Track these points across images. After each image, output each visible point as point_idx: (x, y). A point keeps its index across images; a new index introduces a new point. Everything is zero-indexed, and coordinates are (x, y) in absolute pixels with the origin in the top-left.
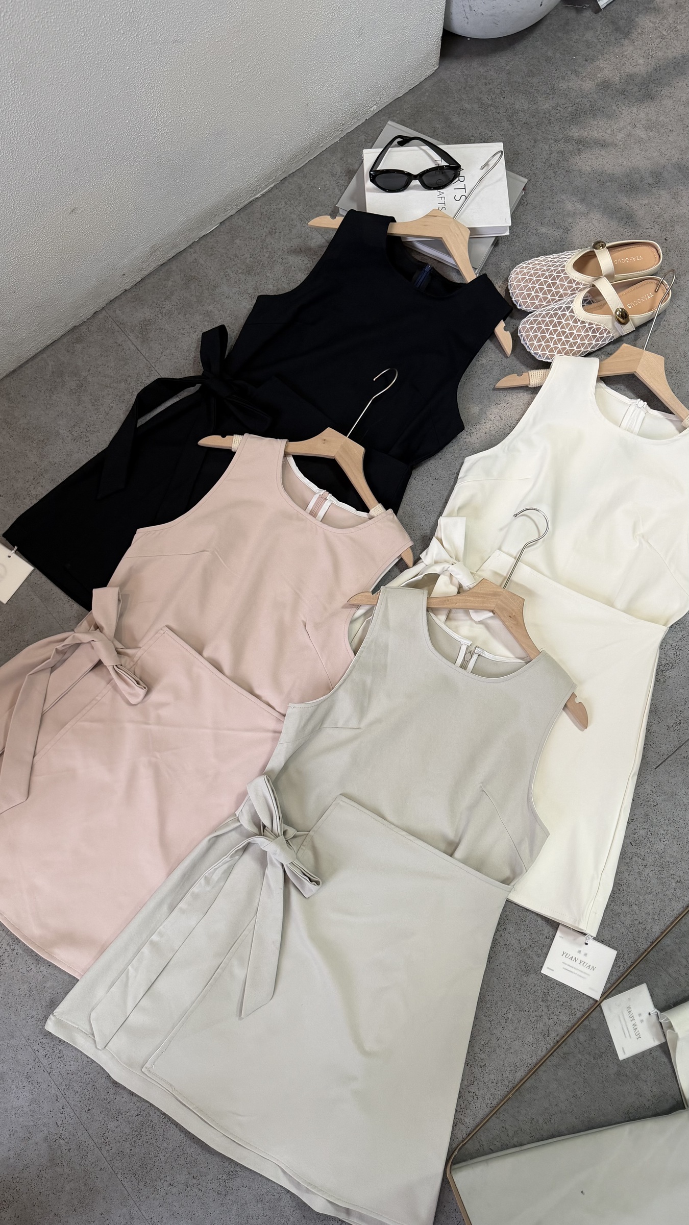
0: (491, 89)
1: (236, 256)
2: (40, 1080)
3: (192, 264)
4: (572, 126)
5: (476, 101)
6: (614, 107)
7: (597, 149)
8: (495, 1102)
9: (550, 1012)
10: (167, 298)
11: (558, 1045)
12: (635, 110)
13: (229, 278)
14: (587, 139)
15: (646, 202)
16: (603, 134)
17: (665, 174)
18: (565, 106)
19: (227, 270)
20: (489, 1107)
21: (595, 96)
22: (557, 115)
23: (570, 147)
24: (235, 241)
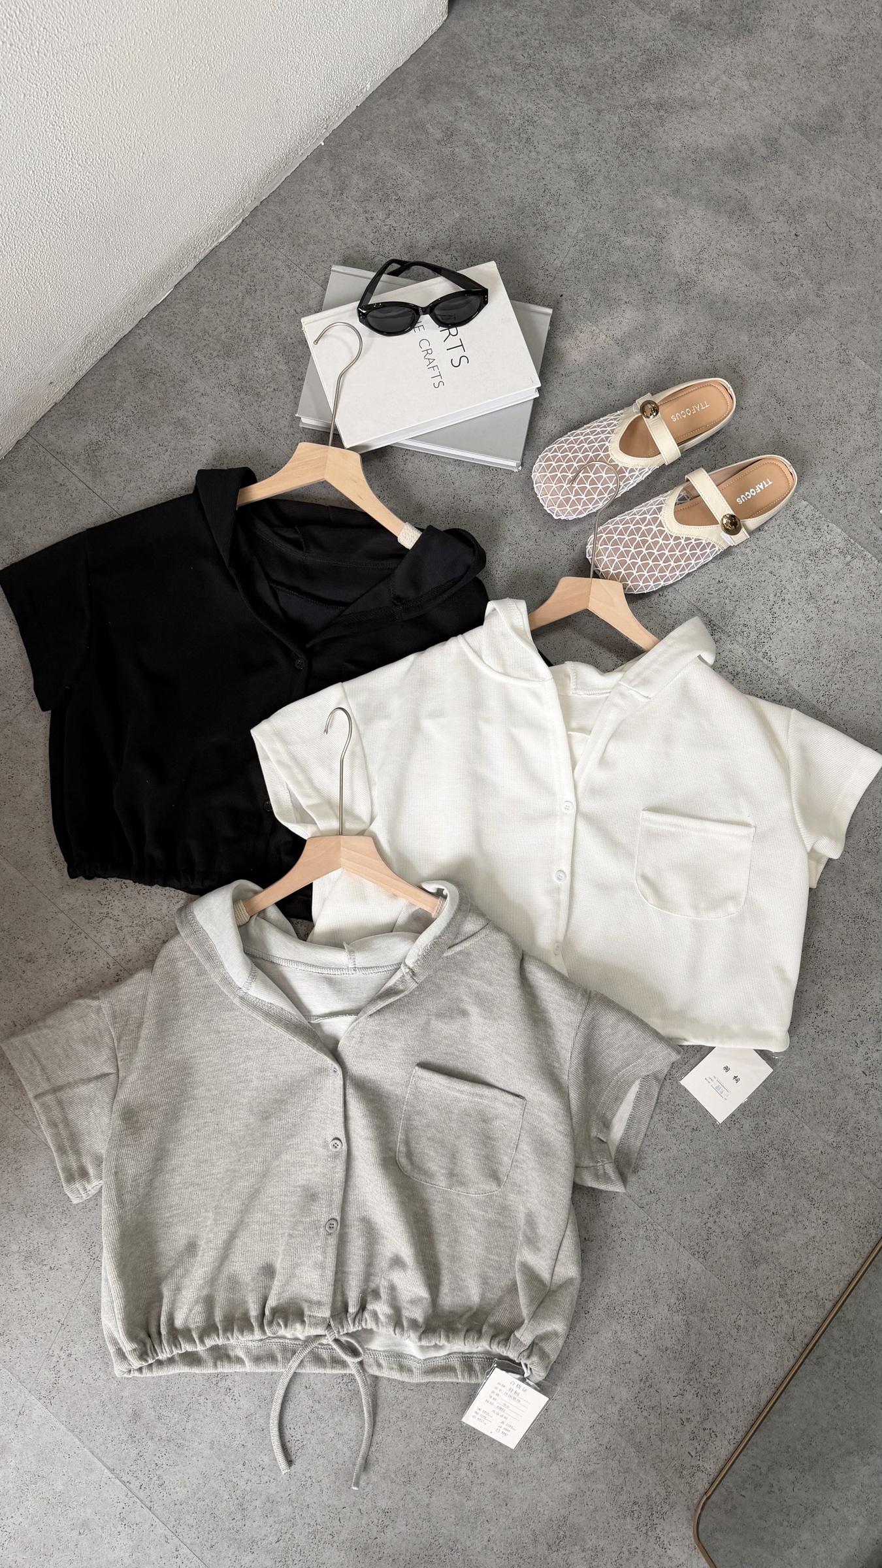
0: (526, 41)
1: (205, 332)
2: (138, 1520)
3: (144, 352)
4: (646, 85)
5: (509, 61)
6: (700, 50)
7: (685, 114)
8: (739, 1436)
9: (791, 1309)
10: (118, 407)
11: (809, 1350)
12: (728, 50)
13: (200, 366)
14: (670, 101)
15: (762, 184)
16: (691, 90)
17: (783, 139)
18: (632, 55)
19: (196, 355)
20: (732, 1443)
21: (672, 36)
22: (624, 70)
23: (648, 116)
24: (200, 310)
